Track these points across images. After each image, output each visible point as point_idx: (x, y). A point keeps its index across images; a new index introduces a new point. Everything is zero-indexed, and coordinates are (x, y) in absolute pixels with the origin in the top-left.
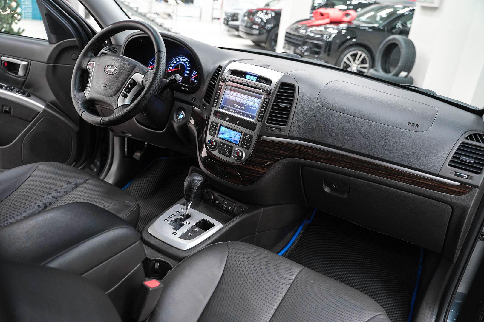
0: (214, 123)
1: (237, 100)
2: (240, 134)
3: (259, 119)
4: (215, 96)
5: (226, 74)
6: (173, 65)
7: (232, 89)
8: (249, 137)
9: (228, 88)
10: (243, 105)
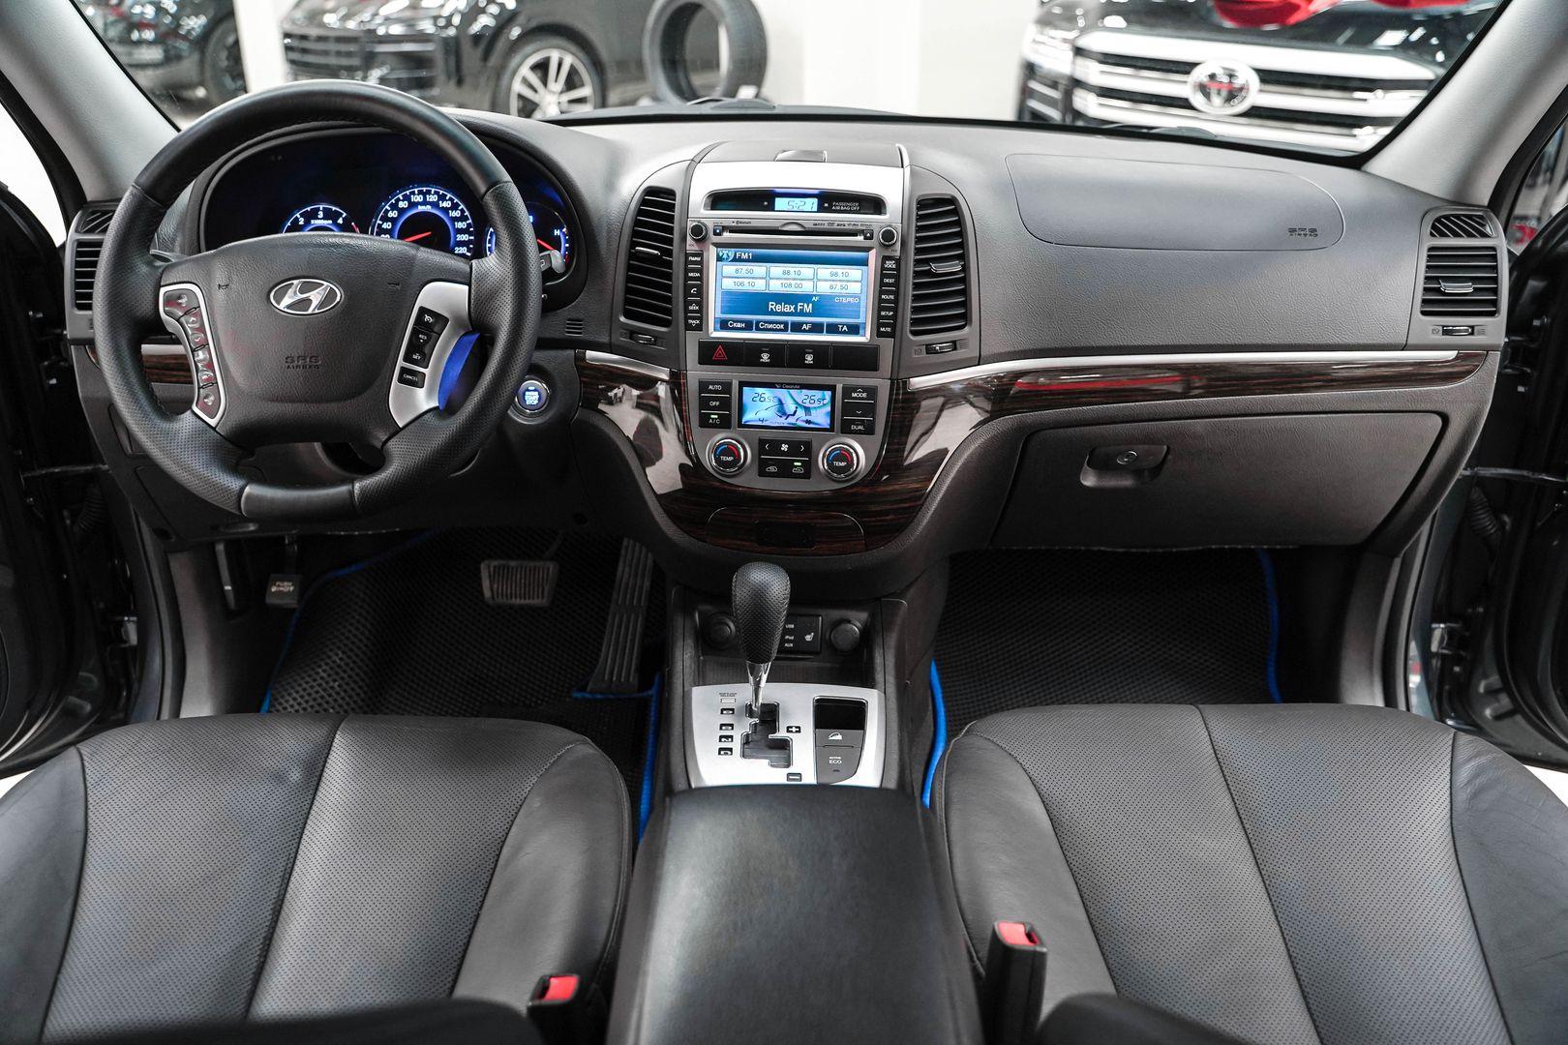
0: (714, 384)
1: (776, 287)
2: (828, 394)
3: (883, 329)
4: (687, 293)
6: (387, 226)
7: (745, 256)
8: (864, 395)
9: (725, 256)
10: (806, 298)
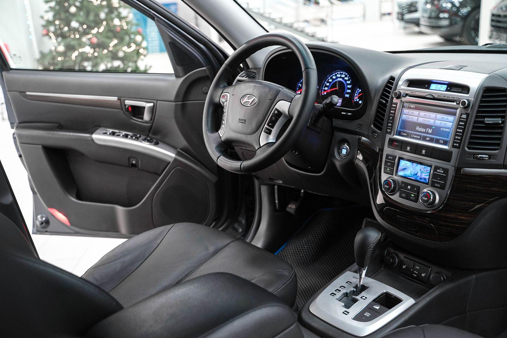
0: (391, 156)
1: (421, 120)
2: (429, 168)
3: (455, 144)
4: (389, 119)
5: (402, 87)
6: (328, 84)
7: (412, 107)
8: (442, 172)
9: (405, 106)
10: (430, 126)
